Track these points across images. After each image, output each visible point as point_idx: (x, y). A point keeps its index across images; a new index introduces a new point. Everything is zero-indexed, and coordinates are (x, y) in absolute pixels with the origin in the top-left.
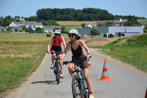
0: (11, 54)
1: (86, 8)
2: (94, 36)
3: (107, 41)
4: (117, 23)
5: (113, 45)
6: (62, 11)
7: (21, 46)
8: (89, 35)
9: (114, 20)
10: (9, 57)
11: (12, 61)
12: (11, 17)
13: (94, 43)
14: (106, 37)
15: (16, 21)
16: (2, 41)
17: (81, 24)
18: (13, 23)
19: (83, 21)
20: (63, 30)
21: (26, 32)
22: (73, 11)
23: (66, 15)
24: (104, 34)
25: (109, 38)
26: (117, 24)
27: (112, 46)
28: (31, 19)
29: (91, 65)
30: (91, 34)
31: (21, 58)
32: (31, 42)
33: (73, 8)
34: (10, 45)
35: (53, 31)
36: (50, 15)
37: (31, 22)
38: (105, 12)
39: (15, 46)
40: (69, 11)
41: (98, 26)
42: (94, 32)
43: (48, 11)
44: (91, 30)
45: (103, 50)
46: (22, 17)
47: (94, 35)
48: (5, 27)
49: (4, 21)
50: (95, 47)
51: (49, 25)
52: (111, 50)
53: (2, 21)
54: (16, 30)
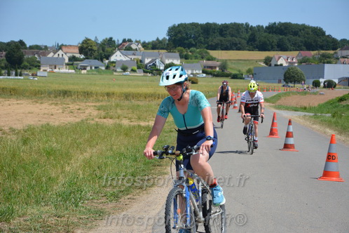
0: (121, 120)
1: (275, 23)
2: (293, 85)
3: (322, 97)
4: (343, 57)
5: (337, 104)
6: (222, 29)
7: (139, 103)
8: (280, 82)
9: (339, 51)
10: (120, 126)
11: (126, 134)
12: (114, 41)
13: (294, 100)
14: (319, 86)
15: (125, 50)
16: (100, 92)
17: (264, 58)
18: (118, 53)
19: (269, 50)
20: (223, 71)
21: (144, 72)
22: (247, 30)
23: (232, 36)
24: (313, 80)
25: (324, 89)
26: (343, 59)
27: (336, 107)
28: (155, 46)
29: (295, 147)
30: (285, 80)
32: (159, 95)
33: (246, 24)
34: (116, 99)
35: (201, 72)
36: (195, 38)
37: (156, 51)
38: (318, 32)
39: (127, 102)
40: (237, 30)
41: (300, 62)
42: (292, 74)
43: (193, 29)
44: (286, 71)
45: (316, 117)
46: (136, 41)
47: (291, 82)
48: (102, 61)
49: (101, 49)
50: (296, 107)
51: (194, 58)
52: (333, 116)
53: (95, 48)
54: (124, 69)
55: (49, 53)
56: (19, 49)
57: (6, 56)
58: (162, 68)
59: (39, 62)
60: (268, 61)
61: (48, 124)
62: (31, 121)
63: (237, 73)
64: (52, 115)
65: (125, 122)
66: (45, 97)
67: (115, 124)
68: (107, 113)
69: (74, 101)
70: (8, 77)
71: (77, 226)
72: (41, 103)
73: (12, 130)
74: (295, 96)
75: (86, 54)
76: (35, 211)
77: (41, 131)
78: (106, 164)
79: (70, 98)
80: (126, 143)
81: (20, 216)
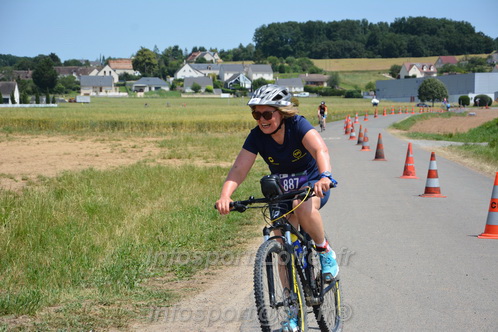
0: (193, 160)
1: (403, 19)
2: (431, 104)
3: (474, 119)
6: (329, 30)
8: (412, 100)
9: (494, 54)
10: (192, 168)
11: (201, 181)
12: (181, 51)
13: (434, 125)
14: (468, 104)
15: (196, 62)
16: (162, 122)
17: (389, 68)
18: (187, 67)
19: (396, 57)
20: (333, 87)
21: (224, 92)
22: (364, 29)
23: (344, 39)
24: (459, 96)
25: (477, 109)
27: (494, 132)
28: (239, 55)
29: (441, 191)
30: (419, 97)
31: (224, 170)
32: (245, 123)
33: (363, 21)
34: (185, 131)
35: (302, 89)
36: (293, 43)
37: (239, 63)
38: (465, 29)
39: (201, 135)
40: (351, 30)
41: (441, 72)
42: (430, 89)
43: (289, 30)
44: (420, 84)
45: (467, 147)
46: (212, 50)
47: (428, 100)
48: (165, 78)
49: (163, 62)
50: (438, 135)
51: (291, 71)
52: (492, 145)
53: (155, 61)
54: (196, 89)
55: (92, 71)
56: (51, 66)
57: (34, 76)
58: (248, 85)
59: (78, 83)
60: (395, 72)
61: (91, 169)
62: (68, 166)
63: (353, 89)
64: (97, 156)
65: (199, 163)
66: (86, 131)
67: (185, 166)
68: (173, 151)
69: (127, 136)
70: (37, 105)
71: (132, 317)
72: (82, 140)
73: (41, 178)
74: (435, 119)
75: (142, 70)
76: (71, 297)
77: (81, 180)
78: (173, 225)
79: (121, 131)
80: (201, 192)
81: (50, 305)
